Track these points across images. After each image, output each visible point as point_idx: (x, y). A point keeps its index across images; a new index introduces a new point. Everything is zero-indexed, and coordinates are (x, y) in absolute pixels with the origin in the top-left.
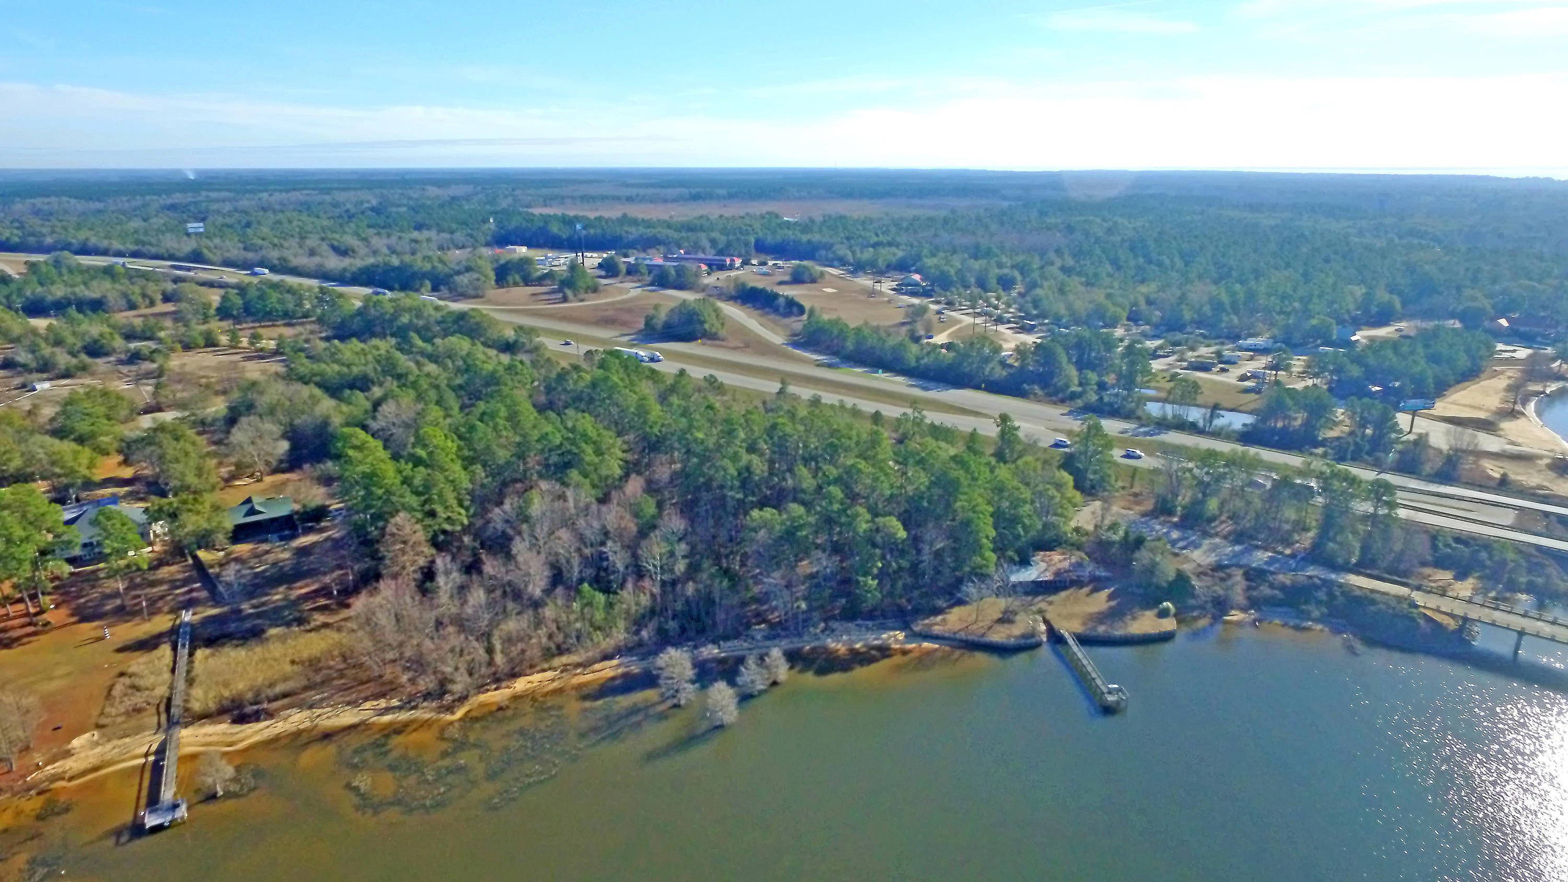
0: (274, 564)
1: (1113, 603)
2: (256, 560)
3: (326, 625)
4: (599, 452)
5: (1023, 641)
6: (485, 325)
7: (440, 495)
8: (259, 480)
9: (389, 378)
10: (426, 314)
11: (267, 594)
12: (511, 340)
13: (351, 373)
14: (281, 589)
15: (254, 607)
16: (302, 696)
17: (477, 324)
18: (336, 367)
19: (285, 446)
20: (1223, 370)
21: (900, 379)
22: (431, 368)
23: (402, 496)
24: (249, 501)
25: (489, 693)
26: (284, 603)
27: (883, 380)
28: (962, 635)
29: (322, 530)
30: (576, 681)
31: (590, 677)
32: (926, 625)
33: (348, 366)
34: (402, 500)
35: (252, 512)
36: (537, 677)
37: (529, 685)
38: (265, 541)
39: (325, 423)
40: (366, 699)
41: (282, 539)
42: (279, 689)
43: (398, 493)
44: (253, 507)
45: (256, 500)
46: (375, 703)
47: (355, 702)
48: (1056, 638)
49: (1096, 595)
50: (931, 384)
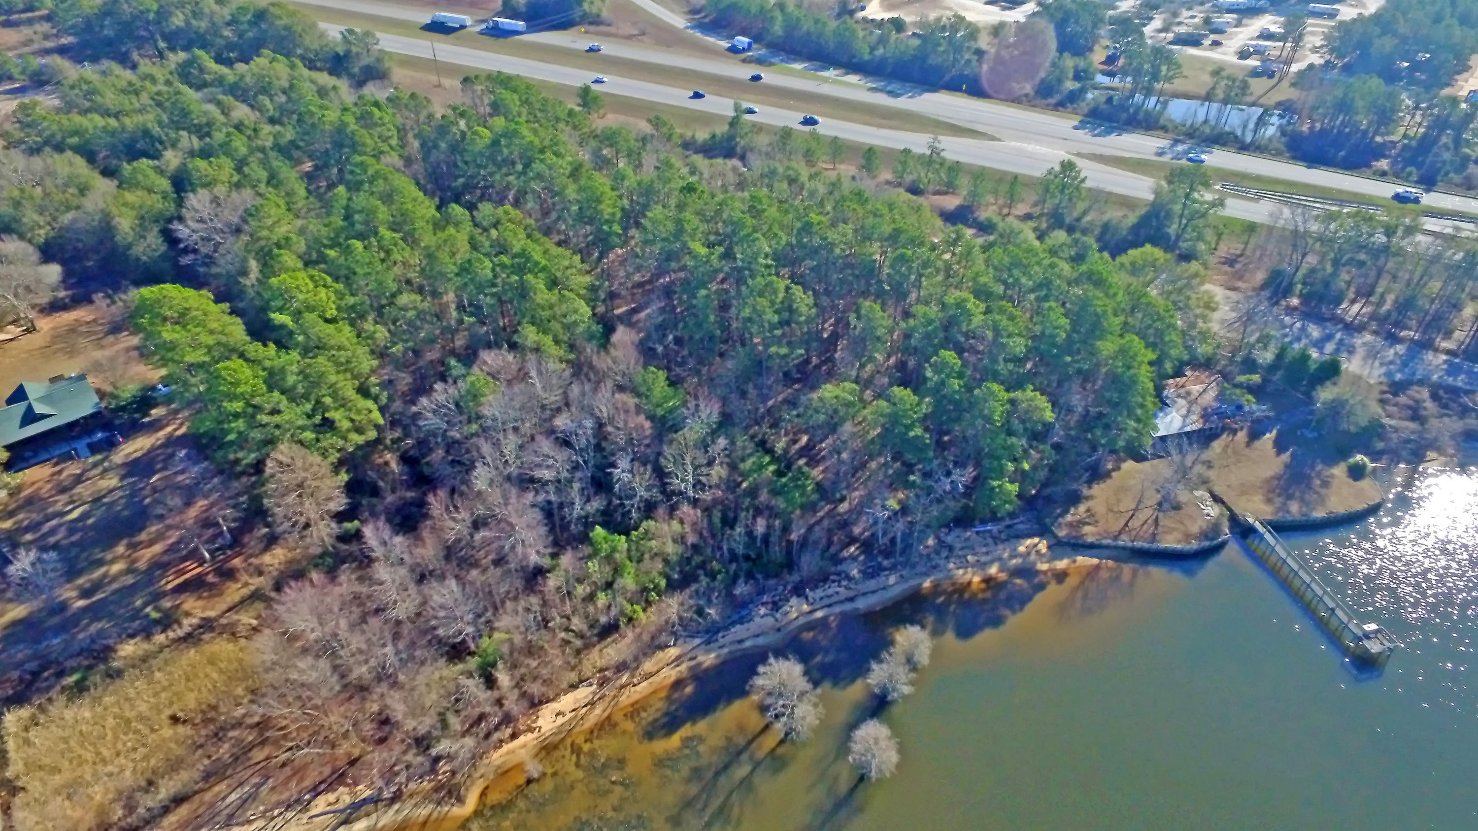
0: (97, 500)
1: (1286, 457)
2: (64, 498)
3: (207, 625)
4: (553, 283)
5: (1206, 544)
6: (299, 29)
7: (334, 395)
8: (31, 329)
9: (184, 133)
10: (206, 10)
11: (101, 563)
12: (341, 50)
13: (123, 128)
14: (120, 549)
15: (86, 593)
16: (208, 796)
17: (287, 28)
18: (99, 120)
19: (53, 272)
20: (1216, 44)
21: (853, 79)
22: (241, 111)
23: (275, 412)
24: (19, 395)
25: (506, 747)
26: (130, 580)
27: (835, 82)
28: (1125, 541)
29: (156, 426)
30: (628, 697)
31: (644, 688)
32: (1070, 525)
33: (116, 116)
34: (277, 419)
35: (30, 417)
36: (567, 702)
37: (560, 720)
38: (67, 457)
39: (107, 228)
40: (316, 791)
41: (94, 449)
42: (165, 790)
43: (268, 407)
44: (30, 408)
45: (34, 391)
46: (331, 797)
47: (298, 801)
48: (1244, 531)
49: (1257, 444)
50: (895, 86)
